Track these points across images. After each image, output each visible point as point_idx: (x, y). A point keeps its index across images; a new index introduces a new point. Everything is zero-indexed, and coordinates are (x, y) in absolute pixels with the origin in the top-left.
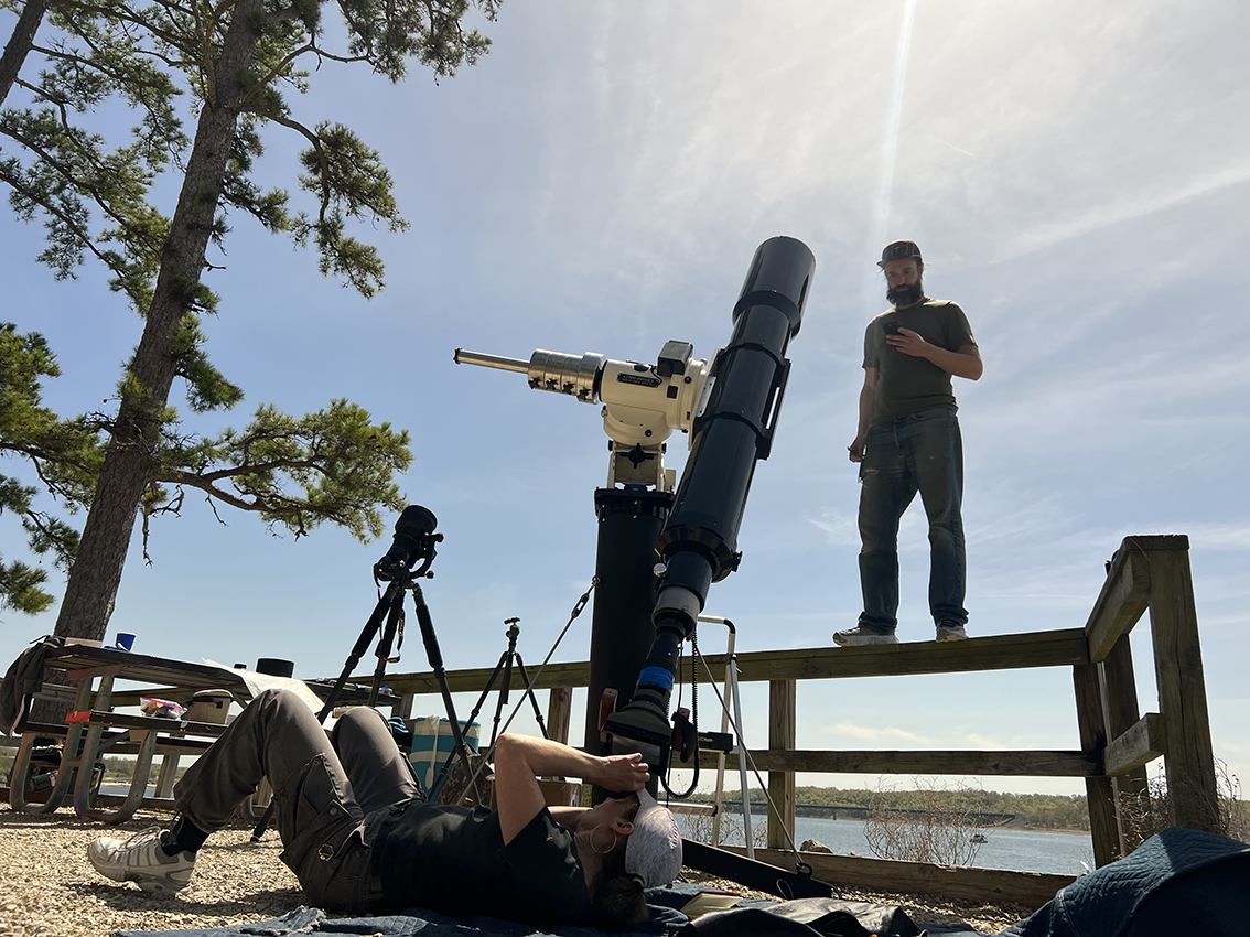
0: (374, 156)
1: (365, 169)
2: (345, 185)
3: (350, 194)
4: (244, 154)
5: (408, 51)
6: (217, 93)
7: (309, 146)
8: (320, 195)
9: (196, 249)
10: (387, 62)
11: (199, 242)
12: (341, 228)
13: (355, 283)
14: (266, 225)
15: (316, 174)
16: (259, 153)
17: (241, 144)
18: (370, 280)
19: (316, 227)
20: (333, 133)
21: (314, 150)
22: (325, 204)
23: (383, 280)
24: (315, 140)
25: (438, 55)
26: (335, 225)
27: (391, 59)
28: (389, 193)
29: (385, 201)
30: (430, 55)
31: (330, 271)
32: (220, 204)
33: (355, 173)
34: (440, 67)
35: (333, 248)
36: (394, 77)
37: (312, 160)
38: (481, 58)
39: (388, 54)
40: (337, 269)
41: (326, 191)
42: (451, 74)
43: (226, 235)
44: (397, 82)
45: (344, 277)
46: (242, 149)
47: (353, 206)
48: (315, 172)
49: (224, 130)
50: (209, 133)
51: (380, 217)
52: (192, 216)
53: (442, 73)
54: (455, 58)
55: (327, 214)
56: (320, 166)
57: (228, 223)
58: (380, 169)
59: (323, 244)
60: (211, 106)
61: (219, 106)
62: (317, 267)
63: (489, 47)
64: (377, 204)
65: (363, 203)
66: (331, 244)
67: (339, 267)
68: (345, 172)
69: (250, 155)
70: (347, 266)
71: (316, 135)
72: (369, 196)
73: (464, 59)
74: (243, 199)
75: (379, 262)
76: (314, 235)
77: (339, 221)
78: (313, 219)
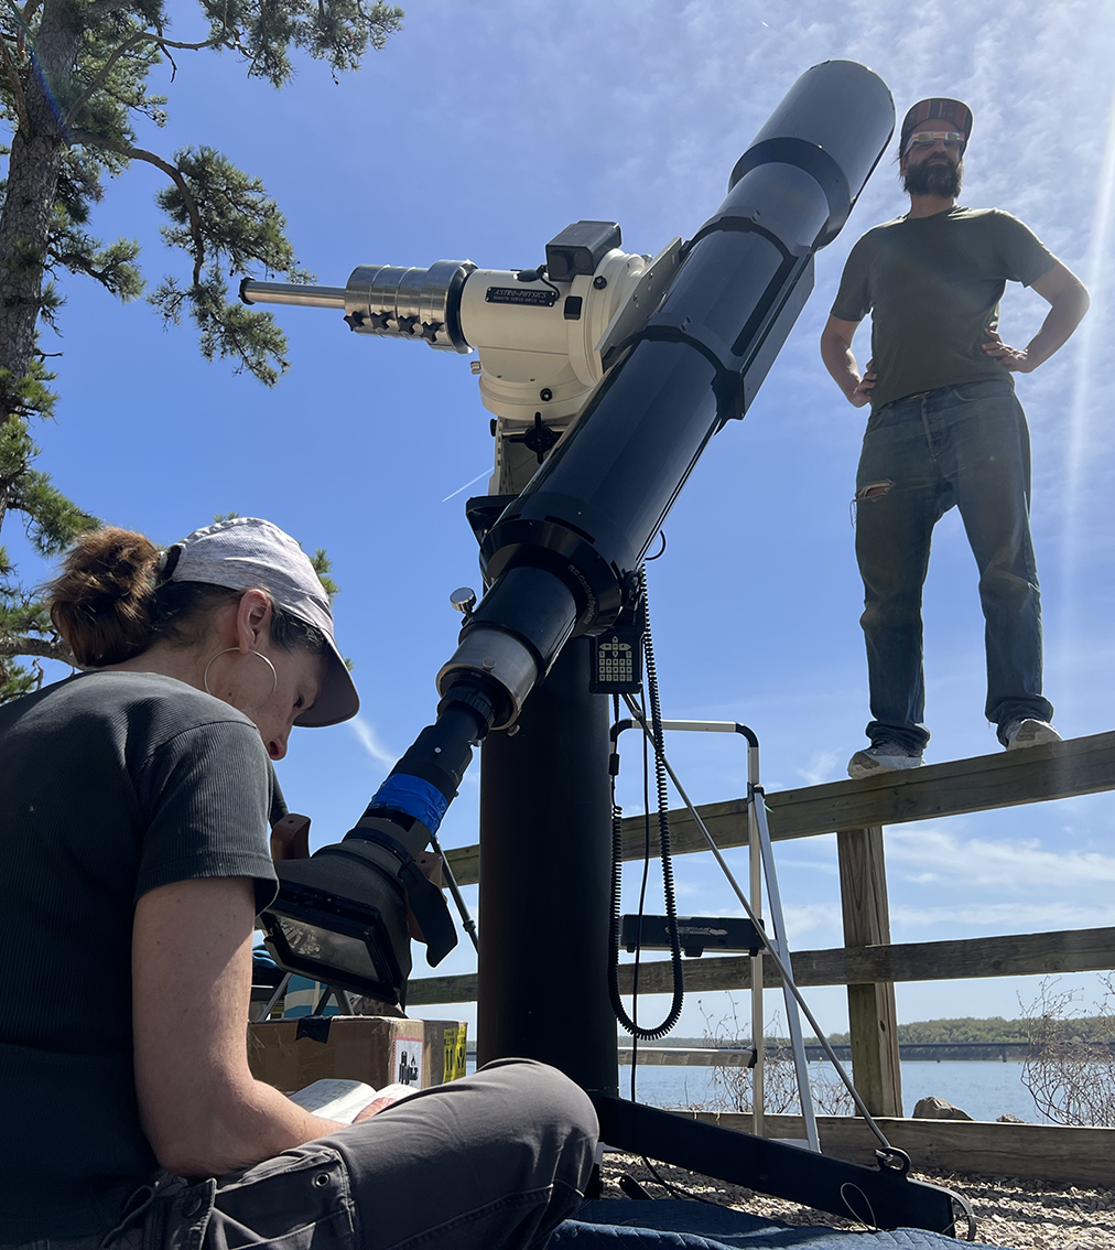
0: (256, 188)
1: (247, 205)
2: (221, 232)
3: (233, 244)
4: (79, 201)
5: (292, 39)
6: (29, 117)
7: (168, 184)
8: (192, 252)
9: (20, 332)
10: (266, 60)
11: (23, 323)
12: (223, 293)
13: (251, 367)
14: (113, 291)
15: (183, 222)
16: (98, 196)
17: (72, 189)
18: (270, 360)
19: (190, 294)
20: (197, 160)
21: (176, 188)
22: (200, 261)
23: (285, 358)
24: (174, 174)
25: (334, 40)
26: (215, 289)
27: (270, 54)
28: (282, 235)
29: (277, 245)
30: (323, 42)
31: (216, 354)
32: (47, 267)
33: (234, 214)
34: (338, 58)
35: (216, 322)
36: (276, 79)
37: (176, 202)
38: (392, 38)
39: (265, 47)
40: (225, 351)
41: (199, 242)
42: (353, 66)
43: (59, 309)
44: (281, 85)
45: (234, 359)
46: (74, 194)
47: (237, 261)
48: (181, 217)
49: (44, 167)
50: (24, 172)
51: (275, 272)
52: (10, 288)
53: (342, 66)
54: (357, 43)
55: (204, 276)
56: (185, 209)
57: (59, 293)
58: (267, 203)
59: (202, 316)
60: (23, 136)
61: (34, 134)
62: (198, 350)
63: (400, 21)
64: (267, 253)
65: (250, 255)
66: (213, 316)
67: (228, 347)
68: (221, 215)
69: (87, 201)
70: (237, 345)
71: (175, 166)
72: (256, 243)
73: (368, 43)
74: (78, 259)
75: (278, 333)
76: (189, 307)
77: (220, 283)
78: (186, 284)
